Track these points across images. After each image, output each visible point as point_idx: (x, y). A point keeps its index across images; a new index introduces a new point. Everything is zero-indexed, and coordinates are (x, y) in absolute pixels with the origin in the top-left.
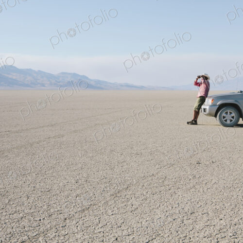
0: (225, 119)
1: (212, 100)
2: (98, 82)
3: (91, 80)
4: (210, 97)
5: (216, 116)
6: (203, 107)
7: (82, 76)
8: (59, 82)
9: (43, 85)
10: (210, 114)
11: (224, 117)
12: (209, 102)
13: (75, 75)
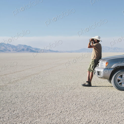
0: (120, 82)
1: (107, 63)
2: (36, 49)
3: (33, 48)
4: (104, 60)
5: (110, 79)
6: (97, 69)
7: (28, 46)
8: (18, 49)
9: (10, 51)
10: (104, 77)
11: (119, 81)
12: (102, 64)
13: (25, 46)
